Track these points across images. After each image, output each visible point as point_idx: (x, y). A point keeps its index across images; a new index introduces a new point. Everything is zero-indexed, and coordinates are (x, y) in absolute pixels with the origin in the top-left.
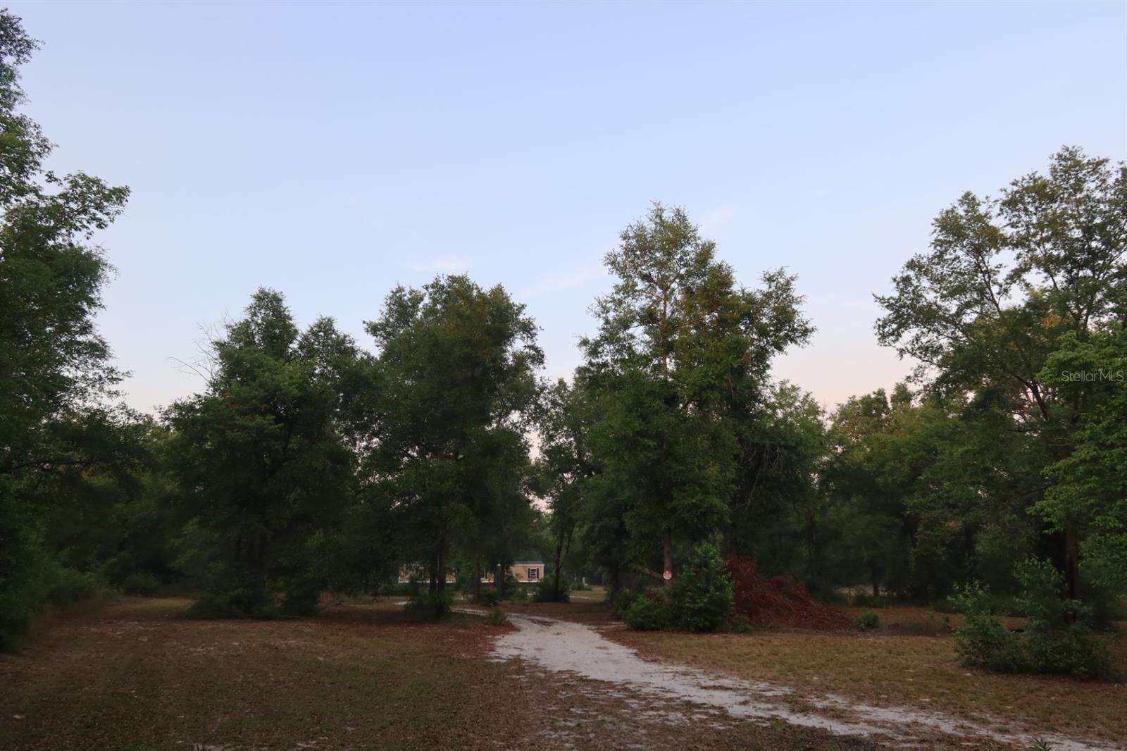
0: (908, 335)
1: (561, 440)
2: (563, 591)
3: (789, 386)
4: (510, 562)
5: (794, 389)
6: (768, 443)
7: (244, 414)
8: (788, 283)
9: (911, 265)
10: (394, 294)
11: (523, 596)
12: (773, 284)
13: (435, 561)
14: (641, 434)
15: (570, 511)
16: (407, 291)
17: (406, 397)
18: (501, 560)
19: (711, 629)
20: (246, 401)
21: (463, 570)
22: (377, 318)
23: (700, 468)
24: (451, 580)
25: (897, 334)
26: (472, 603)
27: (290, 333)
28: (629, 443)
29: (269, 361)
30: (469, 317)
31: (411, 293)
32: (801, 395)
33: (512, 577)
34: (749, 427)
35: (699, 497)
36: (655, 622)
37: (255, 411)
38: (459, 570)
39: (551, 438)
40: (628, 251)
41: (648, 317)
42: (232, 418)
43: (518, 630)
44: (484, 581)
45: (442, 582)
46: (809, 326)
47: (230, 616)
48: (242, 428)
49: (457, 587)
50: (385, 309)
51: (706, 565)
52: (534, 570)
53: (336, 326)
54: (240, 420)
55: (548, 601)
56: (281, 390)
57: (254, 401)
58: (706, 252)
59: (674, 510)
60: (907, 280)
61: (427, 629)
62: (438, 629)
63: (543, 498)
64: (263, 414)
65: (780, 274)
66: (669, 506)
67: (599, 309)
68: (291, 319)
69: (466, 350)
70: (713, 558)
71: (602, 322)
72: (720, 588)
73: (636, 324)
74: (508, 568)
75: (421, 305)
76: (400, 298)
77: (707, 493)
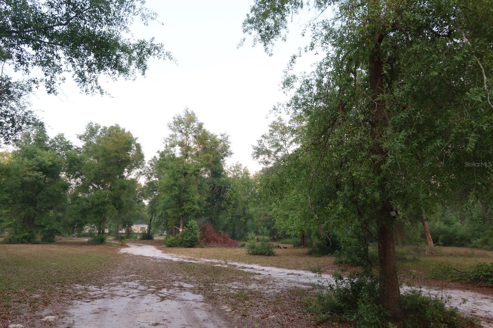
0: (261, 157)
1: (153, 179)
2: (151, 236)
3: (239, 164)
4: (132, 225)
5: (241, 165)
6: (223, 186)
7: (29, 171)
8: (227, 137)
9: (263, 136)
10: (89, 124)
11: (136, 238)
12: (223, 137)
13: (101, 224)
14: (174, 185)
15: (155, 206)
16: (94, 123)
17: (93, 168)
18: (128, 224)
19: (192, 246)
20: (30, 166)
21: (112, 227)
22: (82, 133)
23: (193, 196)
24: (107, 231)
25: (258, 157)
26: (114, 240)
27: (46, 138)
28: (170, 188)
29: (39, 151)
30: (117, 143)
31: (96, 124)
32: (243, 167)
33: (132, 230)
34: (218, 180)
35: (192, 205)
36: (174, 244)
37: (34, 170)
38: (110, 227)
39: (149, 178)
40: (175, 123)
41: (181, 144)
42: (25, 172)
43: (130, 247)
44: (121, 232)
45: (103, 232)
46: (232, 152)
47: (22, 243)
48: (29, 176)
49: (109, 234)
50: (85, 130)
51: (192, 227)
52: (143, 228)
53: (65, 136)
54: (28, 173)
55: (145, 239)
56: (45, 163)
57: (34, 166)
58: (200, 126)
59: (184, 209)
60: (261, 141)
61: (97, 246)
62: (101, 246)
63: (146, 200)
64: (38, 171)
65: (225, 134)
66: (183, 208)
67: (164, 141)
68: (46, 132)
69: (115, 154)
70: (194, 225)
71: (165, 145)
72: (196, 234)
73: (177, 146)
74: (130, 227)
75: (99, 129)
76: (91, 126)
77: (194, 204)
